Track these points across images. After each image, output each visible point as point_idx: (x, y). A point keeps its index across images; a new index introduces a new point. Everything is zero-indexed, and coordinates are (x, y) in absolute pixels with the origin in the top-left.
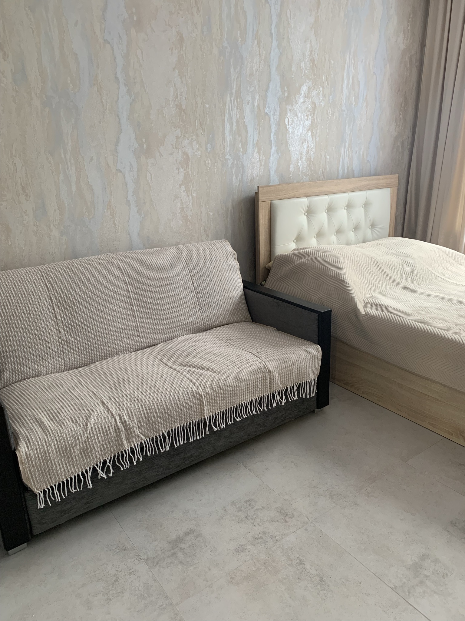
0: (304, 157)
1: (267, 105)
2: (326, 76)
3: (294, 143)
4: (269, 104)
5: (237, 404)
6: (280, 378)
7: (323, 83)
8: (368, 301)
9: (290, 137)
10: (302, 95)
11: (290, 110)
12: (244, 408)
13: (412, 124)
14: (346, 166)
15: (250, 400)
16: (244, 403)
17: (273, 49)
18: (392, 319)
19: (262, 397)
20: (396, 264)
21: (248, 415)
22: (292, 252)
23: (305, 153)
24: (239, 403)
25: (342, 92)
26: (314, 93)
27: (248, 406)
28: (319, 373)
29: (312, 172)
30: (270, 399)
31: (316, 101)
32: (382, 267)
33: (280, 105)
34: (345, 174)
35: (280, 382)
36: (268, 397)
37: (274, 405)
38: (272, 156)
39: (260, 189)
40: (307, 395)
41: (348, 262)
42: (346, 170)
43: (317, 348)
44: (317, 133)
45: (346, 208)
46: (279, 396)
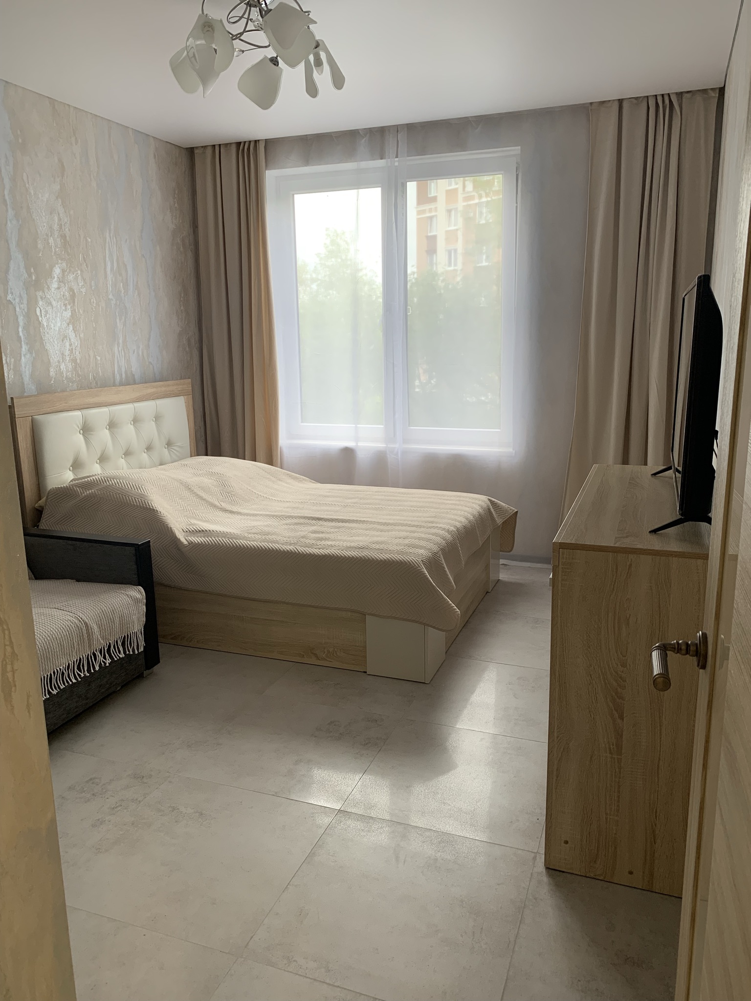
0: (68, 358)
1: (9, 291)
2: (84, 257)
3: (52, 340)
4: (11, 289)
5: (51, 671)
6: (100, 631)
7: (81, 265)
8: (188, 529)
9: (44, 333)
10: (56, 279)
11: (41, 298)
12: (59, 676)
13: (196, 317)
14: (123, 370)
15: (67, 665)
16: (60, 669)
17: (10, 220)
18: (220, 543)
19: (80, 658)
20: (210, 485)
21: (66, 684)
22: (71, 483)
23: (67, 353)
24: (54, 669)
25: (106, 277)
26: (71, 277)
27: (65, 672)
28: (145, 620)
29: (81, 378)
30: (90, 661)
31: (75, 288)
32: (195, 490)
33: (26, 291)
34: (123, 380)
35: (101, 637)
36: (88, 659)
37: (97, 668)
38: (23, 358)
39: (15, 401)
40: (134, 650)
41: (153, 487)
42: (124, 376)
43: (139, 590)
44: (80, 327)
45: (132, 422)
46: (101, 656)
